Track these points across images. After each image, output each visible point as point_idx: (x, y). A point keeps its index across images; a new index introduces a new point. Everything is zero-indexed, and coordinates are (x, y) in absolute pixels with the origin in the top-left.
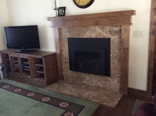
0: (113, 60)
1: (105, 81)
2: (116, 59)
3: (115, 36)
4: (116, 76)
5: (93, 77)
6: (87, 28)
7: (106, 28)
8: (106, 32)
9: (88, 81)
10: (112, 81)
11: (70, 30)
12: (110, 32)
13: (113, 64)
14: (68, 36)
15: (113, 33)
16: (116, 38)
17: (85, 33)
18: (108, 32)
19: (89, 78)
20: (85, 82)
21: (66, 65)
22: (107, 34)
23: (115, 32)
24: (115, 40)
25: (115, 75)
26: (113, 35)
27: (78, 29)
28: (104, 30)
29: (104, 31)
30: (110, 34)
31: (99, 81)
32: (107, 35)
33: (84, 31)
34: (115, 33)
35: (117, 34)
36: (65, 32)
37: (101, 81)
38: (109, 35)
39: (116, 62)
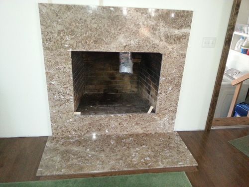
0: (166, 87)
1: (148, 121)
2: (171, 84)
3: (174, 46)
4: (167, 111)
5: (126, 120)
6: (119, 27)
7: (159, 30)
8: (159, 36)
9: (116, 128)
10: (160, 119)
12: (167, 37)
13: (165, 92)
15: (172, 39)
16: (175, 49)
17: (114, 37)
18: (163, 38)
19: (117, 124)
20: (107, 132)
22: (161, 40)
23: (175, 37)
24: (174, 52)
25: (166, 109)
26: (171, 43)
28: (157, 32)
29: (155, 34)
30: (166, 41)
31: (137, 124)
32: (162, 43)
33: (113, 32)
34: (176, 39)
35: (178, 41)
37: (141, 123)
38: (165, 43)
39: (170, 89)
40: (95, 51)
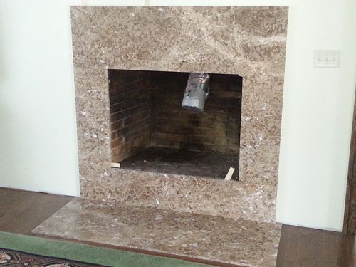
0: (254, 133)
1: (226, 195)
2: (261, 130)
3: (261, 63)
4: (258, 180)
5: (188, 187)
6: (172, 35)
7: (233, 38)
8: (234, 48)
9: (171, 198)
10: (248, 195)
11: (113, 39)
12: (247, 50)
13: (251, 144)
14: (103, 57)
15: (255, 53)
16: (263, 68)
17: (165, 50)
18: (240, 51)
19: (173, 191)
20: (158, 203)
21: (93, 153)
22: (237, 54)
23: (261, 50)
24: (261, 74)
25: (257, 176)
26: (255, 59)
27: (140, 37)
28: (229, 42)
29: (227, 45)
30: (245, 56)
31: (207, 196)
32: (238, 59)
33: (163, 42)
34: (262, 53)
35: (266, 57)
36: (93, 44)
37: (214, 195)
38: (245, 60)
39: (261, 139)
40: (139, 69)
